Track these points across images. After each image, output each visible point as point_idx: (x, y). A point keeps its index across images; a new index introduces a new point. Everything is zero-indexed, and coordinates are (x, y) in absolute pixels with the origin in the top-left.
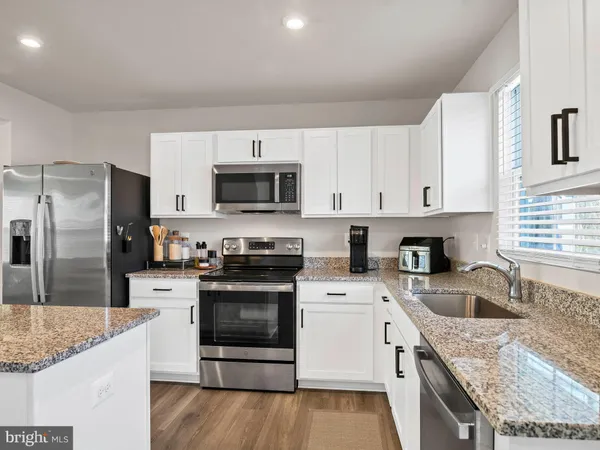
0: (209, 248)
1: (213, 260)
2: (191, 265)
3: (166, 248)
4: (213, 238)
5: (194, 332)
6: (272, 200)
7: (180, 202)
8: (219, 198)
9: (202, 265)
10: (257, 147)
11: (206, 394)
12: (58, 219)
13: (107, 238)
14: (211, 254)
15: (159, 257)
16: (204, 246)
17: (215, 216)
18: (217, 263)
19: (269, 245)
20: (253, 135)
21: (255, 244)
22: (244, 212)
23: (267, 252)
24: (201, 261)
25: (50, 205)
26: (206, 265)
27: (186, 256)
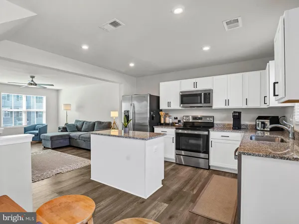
0: (179, 119)
1: (180, 123)
2: (172, 125)
3: (165, 119)
4: (180, 116)
5: (174, 145)
6: (201, 103)
7: (169, 104)
8: (182, 102)
9: (176, 125)
10: (195, 85)
11: (177, 166)
12: (136, 110)
13: (148, 116)
14: (179, 121)
15: (162, 122)
16: (177, 118)
17: (181, 108)
18: (181, 124)
19: (200, 118)
20: (194, 80)
21: (195, 118)
22: (191, 107)
23: (200, 121)
24: (176, 123)
25: (134, 106)
26: (177, 125)
27: (171, 122)
